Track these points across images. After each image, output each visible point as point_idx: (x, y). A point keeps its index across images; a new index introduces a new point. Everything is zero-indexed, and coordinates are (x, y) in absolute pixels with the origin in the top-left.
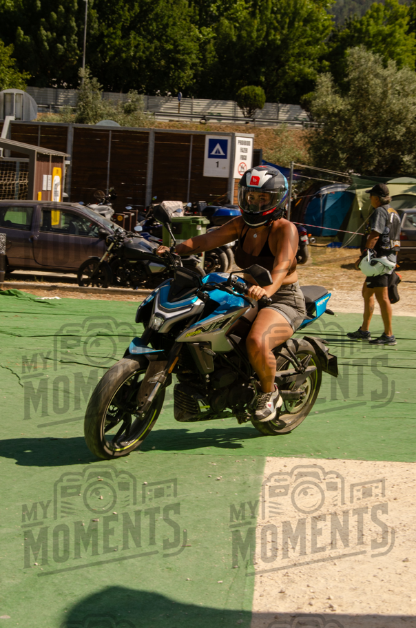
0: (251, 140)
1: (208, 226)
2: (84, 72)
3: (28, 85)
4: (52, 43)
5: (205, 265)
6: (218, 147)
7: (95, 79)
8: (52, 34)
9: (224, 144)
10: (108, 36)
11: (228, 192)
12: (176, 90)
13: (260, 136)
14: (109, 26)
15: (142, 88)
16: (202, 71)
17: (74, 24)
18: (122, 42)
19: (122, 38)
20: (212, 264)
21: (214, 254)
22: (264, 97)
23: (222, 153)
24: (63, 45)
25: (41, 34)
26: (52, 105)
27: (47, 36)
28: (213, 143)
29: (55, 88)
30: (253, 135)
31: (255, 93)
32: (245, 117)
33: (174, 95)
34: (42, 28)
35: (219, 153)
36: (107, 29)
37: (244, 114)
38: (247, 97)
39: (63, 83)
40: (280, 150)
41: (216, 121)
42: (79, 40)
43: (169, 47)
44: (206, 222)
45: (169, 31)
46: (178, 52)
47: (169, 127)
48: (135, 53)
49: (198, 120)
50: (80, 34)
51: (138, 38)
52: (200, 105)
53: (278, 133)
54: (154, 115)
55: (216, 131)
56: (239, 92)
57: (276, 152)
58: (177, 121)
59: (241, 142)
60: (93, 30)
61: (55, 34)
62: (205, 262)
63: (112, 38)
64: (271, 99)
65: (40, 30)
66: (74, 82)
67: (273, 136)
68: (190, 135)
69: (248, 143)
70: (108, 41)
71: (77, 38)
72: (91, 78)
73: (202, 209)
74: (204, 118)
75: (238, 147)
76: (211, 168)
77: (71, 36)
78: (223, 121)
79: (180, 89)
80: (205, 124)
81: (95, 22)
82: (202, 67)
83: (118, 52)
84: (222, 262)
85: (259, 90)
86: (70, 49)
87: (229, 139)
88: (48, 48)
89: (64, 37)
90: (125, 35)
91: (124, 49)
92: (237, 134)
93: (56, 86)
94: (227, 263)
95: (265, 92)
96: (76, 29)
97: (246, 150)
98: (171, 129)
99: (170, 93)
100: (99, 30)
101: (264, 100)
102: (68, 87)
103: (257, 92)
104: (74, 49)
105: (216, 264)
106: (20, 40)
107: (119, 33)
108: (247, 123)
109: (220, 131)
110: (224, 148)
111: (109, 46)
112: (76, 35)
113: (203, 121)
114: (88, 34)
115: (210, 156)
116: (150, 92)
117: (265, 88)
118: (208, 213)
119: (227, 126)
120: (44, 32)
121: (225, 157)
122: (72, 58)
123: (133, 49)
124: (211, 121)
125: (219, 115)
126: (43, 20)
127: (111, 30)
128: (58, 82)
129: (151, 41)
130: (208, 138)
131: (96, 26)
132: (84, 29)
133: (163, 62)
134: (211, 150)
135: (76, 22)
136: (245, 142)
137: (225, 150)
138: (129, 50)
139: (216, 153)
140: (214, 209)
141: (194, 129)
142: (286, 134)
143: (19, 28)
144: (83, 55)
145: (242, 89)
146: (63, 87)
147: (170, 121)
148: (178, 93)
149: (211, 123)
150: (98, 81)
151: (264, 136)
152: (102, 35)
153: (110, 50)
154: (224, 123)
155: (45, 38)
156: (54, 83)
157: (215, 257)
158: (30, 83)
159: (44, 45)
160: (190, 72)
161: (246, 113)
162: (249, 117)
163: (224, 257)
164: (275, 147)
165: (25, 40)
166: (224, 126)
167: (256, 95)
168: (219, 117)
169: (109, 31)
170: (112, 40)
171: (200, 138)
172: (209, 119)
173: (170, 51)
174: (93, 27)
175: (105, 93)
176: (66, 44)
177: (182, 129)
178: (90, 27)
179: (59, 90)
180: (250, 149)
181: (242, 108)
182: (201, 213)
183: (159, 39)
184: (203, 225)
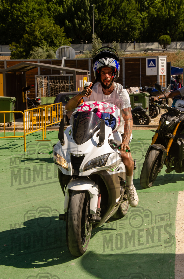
0: (165, 58)
1: (149, 96)
2: (94, 36)
3: (71, 44)
4: (80, 25)
5: (149, 113)
6: (152, 62)
7: (99, 39)
8: (79, 21)
9: (154, 61)
10: (103, 19)
11: (157, 81)
12: (133, 40)
13: (169, 57)
14: (103, 15)
15: (118, 40)
16: (143, 31)
17: (88, 16)
18: (109, 22)
19: (108, 20)
20: (152, 112)
21: (153, 108)
22: (170, 39)
23: (153, 65)
24: (84, 25)
25: (75, 22)
26: (82, 51)
27: (77, 22)
28: (149, 61)
29: (82, 44)
30: (166, 56)
31: (166, 38)
32: (163, 49)
33: (132, 42)
34: (75, 19)
35: (152, 65)
36: (102, 17)
37: (162, 47)
38: (163, 40)
39: (86, 42)
40: (178, 62)
41: (150, 52)
42: (90, 23)
43: (128, 22)
44: (149, 94)
45: (128, 15)
46: (133, 24)
47: (131, 56)
48: (114, 25)
49: (143, 52)
50: (91, 20)
51: (115, 20)
52: (144, 45)
53: (177, 54)
54: (124, 51)
55: (151, 56)
56: (159, 38)
57: (177, 62)
58: (134, 53)
59: (161, 60)
60: (96, 18)
61: (81, 21)
62: (149, 112)
63: (104, 20)
64: (173, 40)
65: (74, 20)
66: (90, 41)
67: (175, 56)
68: (139, 59)
69: (164, 60)
70: (103, 22)
71: (90, 22)
72: (97, 38)
73: (146, 89)
74: (145, 51)
75: (160, 62)
76: (149, 72)
77: (87, 22)
78: (154, 51)
79: (134, 40)
80: (146, 53)
81: (97, 14)
82: (143, 29)
83: (107, 26)
84: (156, 111)
85: (168, 37)
86: (87, 27)
87: (156, 59)
88: (78, 27)
89: (85, 22)
90: (110, 18)
91: (109, 24)
92: (159, 56)
93: (83, 43)
94: (158, 111)
95: (171, 37)
96: (89, 18)
97: (164, 63)
98: (132, 57)
99: (130, 42)
100: (99, 18)
101: (170, 41)
102: (88, 43)
103: (167, 38)
104: (89, 27)
105: (154, 112)
106: (67, 25)
107: (107, 18)
108: (164, 51)
109: (153, 56)
110: (154, 63)
111: (103, 24)
112: (89, 21)
113: (145, 52)
114: (94, 20)
115: (149, 67)
116: (122, 42)
117: (170, 36)
118: (149, 91)
119: (155, 53)
120: (76, 21)
121: (155, 66)
122: (88, 30)
123: (113, 24)
124: (148, 52)
125: (152, 49)
126: (75, 16)
127: (104, 17)
128: (84, 41)
129: (120, 20)
130: (147, 59)
131: (97, 16)
132: (92, 18)
133: (126, 29)
134: (149, 64)
135: (89, 15)
136: (163, 59)
137: (155, 64)
138: (111, 25)
139: (151, 65)
140: (151, 89)
141: (141, 56)
142: (181, 54)
143: (66, 20)
144: (93, 29)
145: (161, 37)
146: (86, 43)
147: (131, 53)
148: (134, 41)
149: (148, 53)
150: (100, 39)
151: (172, 56)
152: (100, 20)
153: (104, 25)
154: (154, 52)
155: (77, 23)
156: (82, 42)
157: (153, 109)
158: (72, 43)
159: (76, 26)
160: (138, 32)
161: (163, 47)
162: (165, 49)
163: (157, 109)
164: (176, 60)
165: (69, 25)
166: (154, 53)
167: (167, 39)
168: (152, 50)
169: (103, 18)
170: (104, 21)
171: (144, 59)
172: (148, 51)
173: (129, 24)
174: (96, 16)
175: (103, 44)
176: (85, 25)
177: (137, 56)
178: (95, 17)
179: (84, 44)
180: (165, 62)
181: (161, 45)
182: (146, 91)
183: (124, 19)
184: (147, 96)
